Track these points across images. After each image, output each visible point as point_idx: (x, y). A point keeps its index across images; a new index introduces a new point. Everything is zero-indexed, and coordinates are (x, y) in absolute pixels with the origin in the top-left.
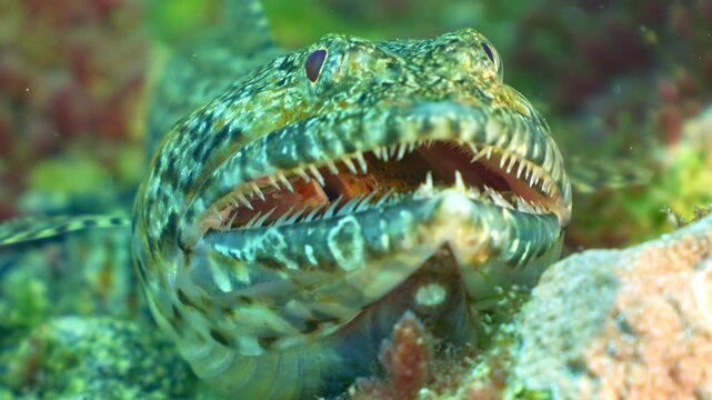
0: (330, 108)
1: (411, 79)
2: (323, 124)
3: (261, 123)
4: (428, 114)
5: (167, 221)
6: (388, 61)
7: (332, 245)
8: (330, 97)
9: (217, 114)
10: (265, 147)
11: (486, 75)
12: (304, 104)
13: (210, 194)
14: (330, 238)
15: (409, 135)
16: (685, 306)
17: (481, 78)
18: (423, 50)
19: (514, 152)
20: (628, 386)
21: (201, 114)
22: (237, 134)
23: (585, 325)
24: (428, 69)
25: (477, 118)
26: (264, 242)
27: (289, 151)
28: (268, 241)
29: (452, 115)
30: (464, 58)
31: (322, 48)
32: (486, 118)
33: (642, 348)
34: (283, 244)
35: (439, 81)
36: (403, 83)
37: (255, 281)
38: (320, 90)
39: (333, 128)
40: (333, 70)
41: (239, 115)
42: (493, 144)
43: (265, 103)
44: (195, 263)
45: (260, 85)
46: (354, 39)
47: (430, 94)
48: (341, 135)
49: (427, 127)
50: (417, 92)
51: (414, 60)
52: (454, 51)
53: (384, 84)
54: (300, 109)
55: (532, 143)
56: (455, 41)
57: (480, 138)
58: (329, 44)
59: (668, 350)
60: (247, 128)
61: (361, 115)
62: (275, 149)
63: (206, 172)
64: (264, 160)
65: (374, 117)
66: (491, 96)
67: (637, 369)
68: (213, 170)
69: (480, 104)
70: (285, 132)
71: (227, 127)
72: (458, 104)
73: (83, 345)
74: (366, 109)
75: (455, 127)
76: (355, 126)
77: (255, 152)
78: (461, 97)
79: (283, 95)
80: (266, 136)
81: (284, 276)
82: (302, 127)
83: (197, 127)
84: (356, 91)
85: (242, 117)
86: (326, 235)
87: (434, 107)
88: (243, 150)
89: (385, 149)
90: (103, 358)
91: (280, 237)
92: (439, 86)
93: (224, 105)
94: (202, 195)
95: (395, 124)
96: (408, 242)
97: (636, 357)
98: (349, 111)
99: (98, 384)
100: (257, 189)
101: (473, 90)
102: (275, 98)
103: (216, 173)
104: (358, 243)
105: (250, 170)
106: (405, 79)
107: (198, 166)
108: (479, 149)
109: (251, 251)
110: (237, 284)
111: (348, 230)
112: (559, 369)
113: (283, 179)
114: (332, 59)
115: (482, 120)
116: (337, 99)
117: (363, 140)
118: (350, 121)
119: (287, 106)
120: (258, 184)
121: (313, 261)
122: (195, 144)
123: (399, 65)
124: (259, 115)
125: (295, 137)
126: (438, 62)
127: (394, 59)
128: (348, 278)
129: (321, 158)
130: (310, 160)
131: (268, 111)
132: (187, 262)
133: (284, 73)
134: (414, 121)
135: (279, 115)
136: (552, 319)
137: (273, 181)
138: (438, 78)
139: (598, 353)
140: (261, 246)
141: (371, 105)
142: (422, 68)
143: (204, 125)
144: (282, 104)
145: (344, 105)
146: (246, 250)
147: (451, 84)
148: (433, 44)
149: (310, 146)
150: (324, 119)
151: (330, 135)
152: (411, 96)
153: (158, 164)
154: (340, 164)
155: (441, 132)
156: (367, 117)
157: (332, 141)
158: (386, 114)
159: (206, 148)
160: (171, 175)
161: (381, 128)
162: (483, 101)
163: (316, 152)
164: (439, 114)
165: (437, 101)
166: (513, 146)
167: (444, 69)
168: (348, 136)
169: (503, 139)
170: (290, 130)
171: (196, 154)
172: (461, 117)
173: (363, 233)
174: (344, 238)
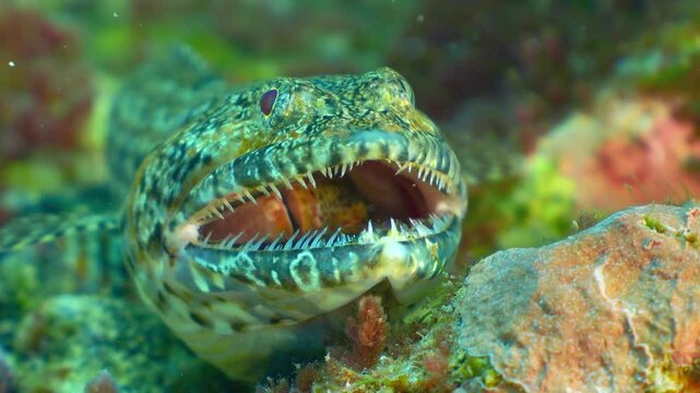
0: (283, 138)
1: (346, 112)
2: (279, 151)
3: (226, 150)
4: (364, 141)
5: (153, 229)
6: (325, 97)
7: (293, 273)
8: (282, 129)
9: (189, 143)
10: (232, 171)
11: (402, 105)
12: (261, 135)
13: (189, 208)
14: (291, 267)
15: (349, 157)
16: (590, 291)
17: (399, 108)
18: (350, 86)
19: (428, 166)
20: (548, 353)
21: (176, 144)
22: (208, 160)
23: (513, 307)
24: (358, 103)
25: (401, 142)
26: (236, 263)
27: (252, 173)
28: (240, 263)
29: (383, 141)
30: (384, 92)
31: (273, 88)
32: (407, 141)
33: (558, 325)
34: (253, 267)
35: (368, 113)
36: (340, 116)
37: (228, 288)
38: (273, 122)
39: (287, 154)
40: (284, 106)
41: (208, 144)
42: (413, 161)
43: (228, 134)
44: (178, 266)
45: (221, 118)
46: (297, 81)
47: (363, 124)
48: (294, 160)
49: (363, 151)
50: (351, 123)
51: (345, 95)
52: (377, 87)
53: (325, 117)
54: (258, 138)
55: (441, 157)
56: (377, 79)
57: (403, 157)
58: (279, 85)
59: (577, 326)
60: (215, 154)
61: (310, 143)
62: (242, 172)
63: (184, 191)
64: (233, 181)
65: (320, 145)
66: (407, 121)
67: (555, 340)
68: (191, 189)
69: (402, 130)
70: (248, 158)
71: (199, 154)
72: (385, 132)
73: (78, 318)
74: (313, 139)
75: (385, 150)
76: (306, 152)
77: (225, 174)
78: (386, 125)
79: (242, 128)
80: (232, 162)
81: (253, 289)
82: (262, 154)
83: (174, 154)
84: (302, 124)
85: (211, 145)
86: (288, 265)
87: (367, 135)
88: (214, 173)
89: (330, 169)
90: (96, 329)
91: (250, 261)
92: (369, 117)
93: (194, 136)
94: (182, 209)
95: (338, 149)
96: (355, 277)
97: (555, 331)
98: (299, 140)
99: (93, 350)
100: (227, 203)
101: (395, 118)
102: (236, 130)
103: (193, 192)
104: (315, 274)
105: (221, 189)
106: (342, 113)
107: (177, 186)
108: (402, 165)
109: (226, 268)
110: (213, 288)
111: (306, 263)
112: (494, 341)
113: (249, 195)
114: (282, 97)
115: (405, 143)
116: (287, 130)
117: (312, 163)
118: (300, 148)
119: (247, 136)
120: (227, 199)
121: (278, 282)
122: (172, 169)
123: (334, 101)
124: (224, 143)
125: (257, 162)
126: (365, 96)
127: (330, 95)
128: (305, 296)
129: (279, 177)
130: (270, 180)
131: (232, 140)
132: (172, 264)
133: (240, 108)
134: (353, 146)
135: (240, 144)
136: (485, 301)
137: (240, 198)
138: (366, 110)
139: (524, 329)
140: (234, 266)
141: (317, 134)
142: (353, 103)
143: (179, 153)
144: (243, 134)
145: (294, 135)
146: (222, 267)
147: (377, 115)
148: (359, 82)
149: (270, 169)
150: (280, 147)
151: (285, 160)
152: (348, 126)
153: (143, 184)
154: (295, 183)
155: (374, 154)
156: (314, 145)
157: (287, 164)
158: (329, 143)
159: (182, 171)
160: (155, 193)
161: (326, 152)
162: (403, 127)
163: (275, 173)
164: (372, 141)
165: (368, 129)
166: (427, 161)
167: (370, 102)
168: (300, 160)
169: (420, 157)
170: (253, 157)
171: (175, 176)
172: (389, 142)
173: (318, 266)
174: (303, 269)
